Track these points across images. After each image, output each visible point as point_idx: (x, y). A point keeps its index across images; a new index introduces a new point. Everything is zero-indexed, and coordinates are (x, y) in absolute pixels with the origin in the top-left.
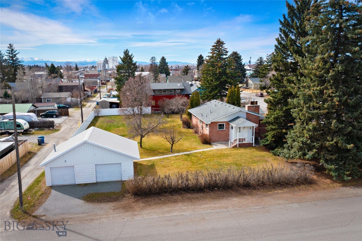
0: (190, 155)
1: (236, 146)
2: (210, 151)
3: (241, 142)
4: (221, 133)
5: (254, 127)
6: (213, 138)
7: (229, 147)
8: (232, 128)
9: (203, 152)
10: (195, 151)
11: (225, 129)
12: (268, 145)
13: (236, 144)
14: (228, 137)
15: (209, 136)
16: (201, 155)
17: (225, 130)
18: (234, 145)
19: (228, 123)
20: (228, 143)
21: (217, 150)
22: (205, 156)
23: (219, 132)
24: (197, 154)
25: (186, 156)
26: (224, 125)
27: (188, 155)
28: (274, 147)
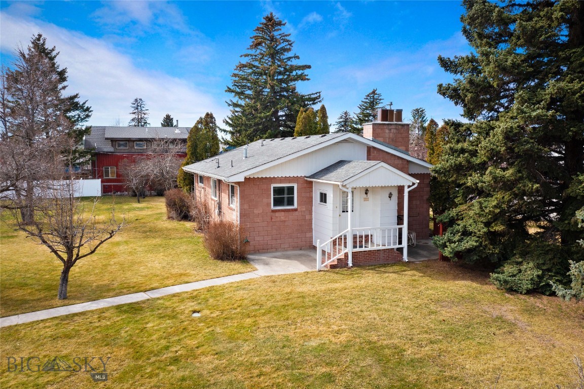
0: (141, 309)
1: (341, 264)
2: (239, 287)
3: (361, 246)
4: (283, 218)
5: (406, 190)
6: (256, 239)
7: (319, 265)
8: (323, 198)
9: (210, 289)
10: (177, 289)
11: (296, 206)
12: (469, 251)
13: (341, 255)
14: (308, 235)
15: (242, 230)
16: (197, 308)
17: (296, 210)
18: (333, 260)
19: (307, 184)
20: (312, 254)
21: (273, 280)
22: (214, 308)
23: (277, 214)
24: (182, 301)
25: (126, 312)
26: (291, 190)
27: (134, 308)
28: (495, 259)
